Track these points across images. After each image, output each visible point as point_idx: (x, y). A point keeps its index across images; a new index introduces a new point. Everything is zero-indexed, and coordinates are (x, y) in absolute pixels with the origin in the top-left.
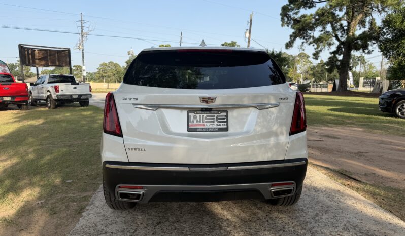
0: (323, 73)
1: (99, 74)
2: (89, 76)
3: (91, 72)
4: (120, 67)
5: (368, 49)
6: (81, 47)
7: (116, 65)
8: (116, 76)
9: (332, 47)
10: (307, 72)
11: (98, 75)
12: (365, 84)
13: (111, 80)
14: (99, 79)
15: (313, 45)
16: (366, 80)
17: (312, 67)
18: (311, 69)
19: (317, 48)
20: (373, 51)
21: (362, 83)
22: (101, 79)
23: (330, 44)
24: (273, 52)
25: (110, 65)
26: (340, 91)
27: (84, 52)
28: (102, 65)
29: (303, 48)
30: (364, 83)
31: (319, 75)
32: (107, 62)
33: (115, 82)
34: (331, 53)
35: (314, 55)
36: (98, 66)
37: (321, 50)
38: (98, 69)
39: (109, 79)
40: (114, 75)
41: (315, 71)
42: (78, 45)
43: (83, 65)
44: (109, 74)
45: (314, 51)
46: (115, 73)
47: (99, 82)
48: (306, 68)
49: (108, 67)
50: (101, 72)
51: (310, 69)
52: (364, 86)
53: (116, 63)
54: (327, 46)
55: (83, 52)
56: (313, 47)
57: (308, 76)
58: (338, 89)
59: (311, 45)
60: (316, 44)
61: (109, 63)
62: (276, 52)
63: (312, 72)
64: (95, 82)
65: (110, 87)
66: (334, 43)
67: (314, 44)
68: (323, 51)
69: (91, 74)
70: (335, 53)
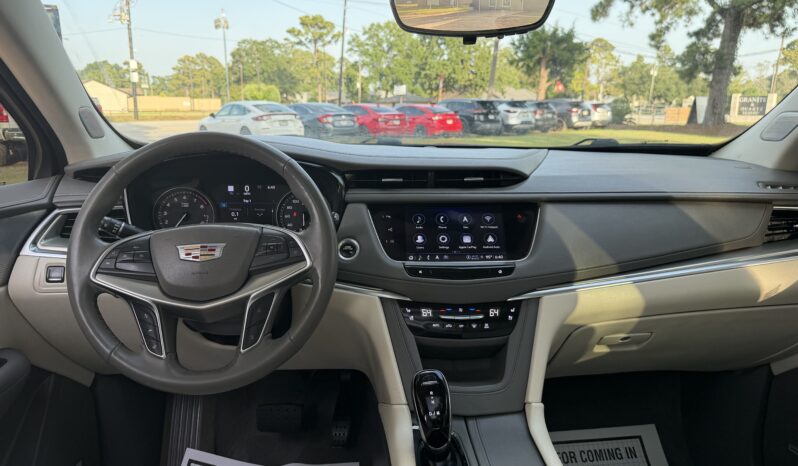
0: (644, 83)
1: (177, 79)
2: (158, 83)
3: (163, 75)
4: (220, 65)
5: (783, 26)
6: (125, 17)
7: (212, 61)
8: (212, 83)
9: (694, 19)
10: (610, 80)
11: (175, 82)
12: (743, 109)
13: (201, 92)
14: (178, 89)
15: (653, 15)
16: (745, 100)
17: (621, 70)
18: (620, 74)
19: (661, 22)
20: (794, 29)
21: (737, 105)
22: (182, 90)
23: (691, 13)
24: (556, 30)
25: (198, 61)
26: (710, 123)
27: (132, 27)
28: (182, 61)
29: (632, 19)
30: (742, 105)
31: (634, 87)
32: (193, 54)
33: (211, 96)
34: (690, 35)
35: (653, 37)
36: (176, 64)
37: (667, 28)
38: (174, 69)
39: (197, 90)
40: (208, 81)
41: (627, 77)
42: (118, 12)
43: (132, 58)
44: (198, 80)
45: (653, 29)
46: (209, 76)
47: (177, 96)
48: (607, 71)
49: (196, 64)
50: (181, 76)
51: (616, 74)
52: (740, 113)
53: (212, 57)
54: (684, 18)
55: (129, 29)
56: (653, 20)
57: (613, 88)
58: (706, 119)
59: (648, 13)
60: (660, 10)
61: (197, 56)
62: (563, 29)
63: (620, 81)
64: (168, 96)
65: (197, 108)
66: (700, 9)
67: (654, 11)
68: (672, 29)
69: (162, 80)
70: (698, 34)
